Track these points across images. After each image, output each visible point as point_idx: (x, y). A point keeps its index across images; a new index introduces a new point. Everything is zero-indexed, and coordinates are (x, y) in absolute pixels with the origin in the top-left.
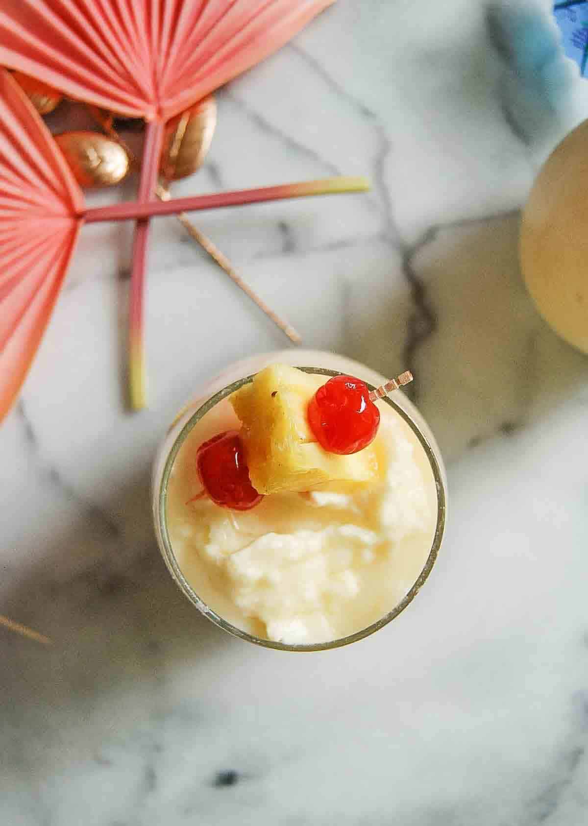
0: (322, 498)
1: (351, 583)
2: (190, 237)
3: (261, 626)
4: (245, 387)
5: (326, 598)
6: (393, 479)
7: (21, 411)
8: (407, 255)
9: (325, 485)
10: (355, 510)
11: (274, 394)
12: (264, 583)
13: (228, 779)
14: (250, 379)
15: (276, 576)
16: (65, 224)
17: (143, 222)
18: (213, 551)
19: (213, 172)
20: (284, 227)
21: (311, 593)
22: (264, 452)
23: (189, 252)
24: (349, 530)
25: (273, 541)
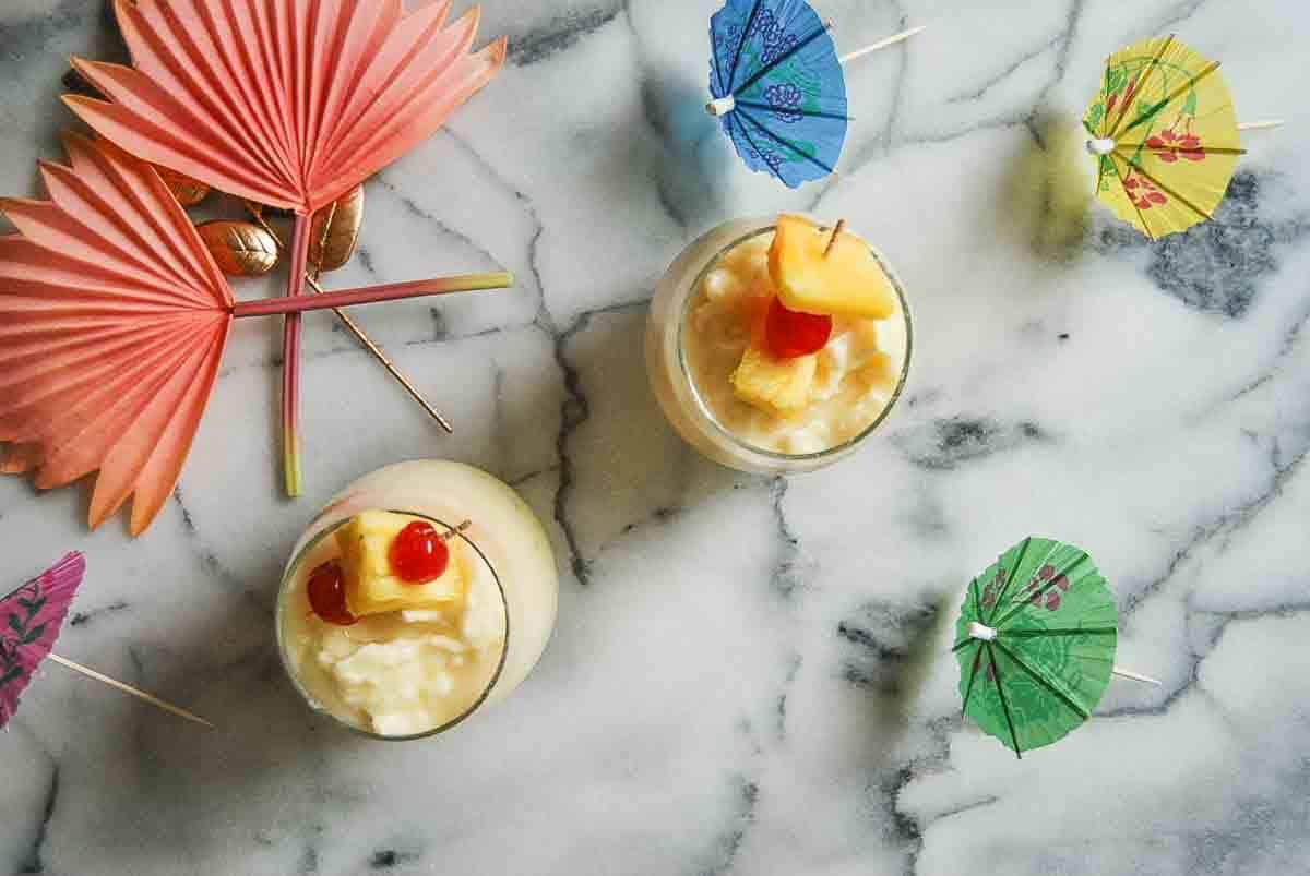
0: (410, 616)
1: (445, 683)
2: (342, 326)
3: (368, 719)
4: (344, 526)
5: (424, 695)
6: (472, 600)
7: (177, 497)
8: (560, 340)
9: (411, 606)
10: (445, 624)
11: (362, 537)
12: (367, 685)
13: (387, 859)
14: (347, 520)
15: (375, 680)
16: (216, 316)
17: (293, 315)
18: (324, 657)
19: (365, 258)
20: (435, 313)
21: (410, 691)
22: (355, 581)
23: (341, 340)
24: (438, 640)
25: (372, 649)
